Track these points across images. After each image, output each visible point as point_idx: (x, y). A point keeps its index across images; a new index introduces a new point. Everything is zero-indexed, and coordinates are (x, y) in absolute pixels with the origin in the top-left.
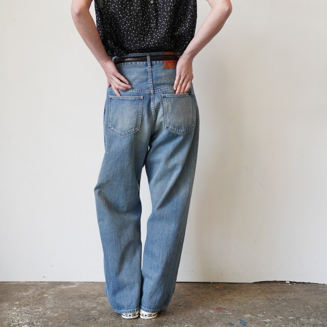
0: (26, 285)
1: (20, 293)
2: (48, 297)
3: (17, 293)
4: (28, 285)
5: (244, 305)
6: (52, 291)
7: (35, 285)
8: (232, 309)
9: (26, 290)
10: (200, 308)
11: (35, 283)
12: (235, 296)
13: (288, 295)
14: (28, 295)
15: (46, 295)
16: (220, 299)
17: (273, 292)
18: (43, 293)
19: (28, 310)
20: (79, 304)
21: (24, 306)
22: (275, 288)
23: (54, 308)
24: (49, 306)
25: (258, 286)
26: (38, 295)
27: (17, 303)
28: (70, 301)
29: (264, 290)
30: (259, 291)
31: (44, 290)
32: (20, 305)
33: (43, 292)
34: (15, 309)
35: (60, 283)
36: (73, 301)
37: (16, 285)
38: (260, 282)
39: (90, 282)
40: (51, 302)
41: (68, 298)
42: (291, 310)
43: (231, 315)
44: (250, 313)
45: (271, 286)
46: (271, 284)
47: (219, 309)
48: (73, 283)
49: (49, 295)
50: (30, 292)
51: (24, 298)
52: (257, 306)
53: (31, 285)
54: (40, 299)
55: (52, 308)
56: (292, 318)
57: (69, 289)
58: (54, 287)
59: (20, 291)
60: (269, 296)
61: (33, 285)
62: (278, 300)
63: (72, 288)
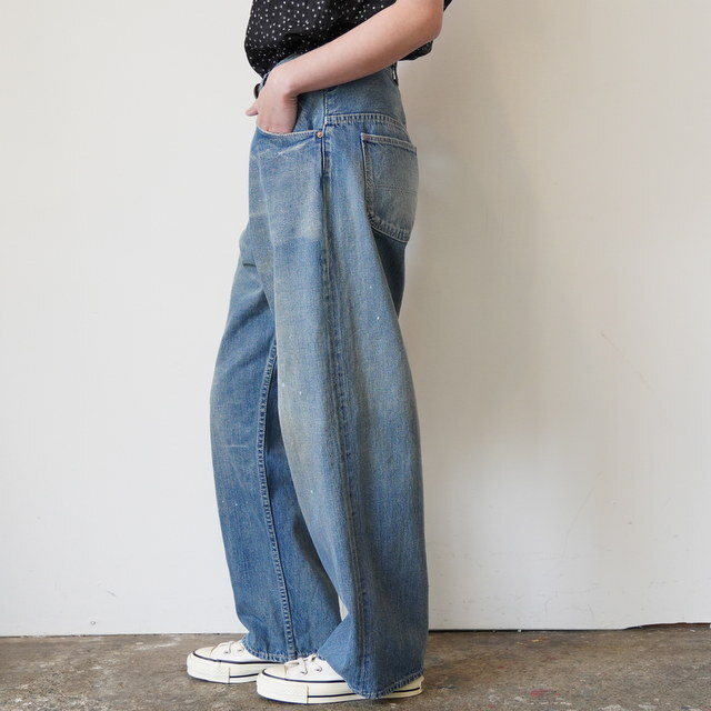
0: (46, 644)
1: (32, 664)
2: (101, 671)
3: (23, 663)
4: (51, 645)
5: (603, 682)
6: (112, 658)
7: (70, 644)
8: (573, 692)
9: (46, 656)
10: (492, 691)
11: (68, 640)
12: (580, 662)
14: (51, 669)
15: (98, 668)
16: (541, 670)
17: (678, 651)
18: (89, 663)
19: (53, 702)
20: (181, 688)
21: (42, 694)
22: (682, 641)
23: (118, 698)
24: (104, 691)
25: (638, 638)
26: (78, 668)
27: (25, 686)
28: (158, 680)
29: (656, 646)
30: (642, 649)
31: (92, 656)
32: (31, 692)
33: (90, 659)
34: (18, 700)
35: (135, 638)
36: (168, 680)
37: (21, 644)
38: (645, 627)
39: (209, 635)
40: (110, 683)
41: (155, 674)
43: (570, 707)
44: (618, 702)
45: (671, 636)
46: (674, 631)
47: (540, 694)
48: (166, 638)
49: (106, 667)
50: (58, 660)
51: (41, 675)
52: (637, 684)
53: (58, 644)
54: (83, 676)
55: (113, 698)
57: (157, 651)
58: (118, 647)
59: (32, 660)
60: (667, 660)
61: (65, 644)
62: (689, 669)
63: (163, 650)
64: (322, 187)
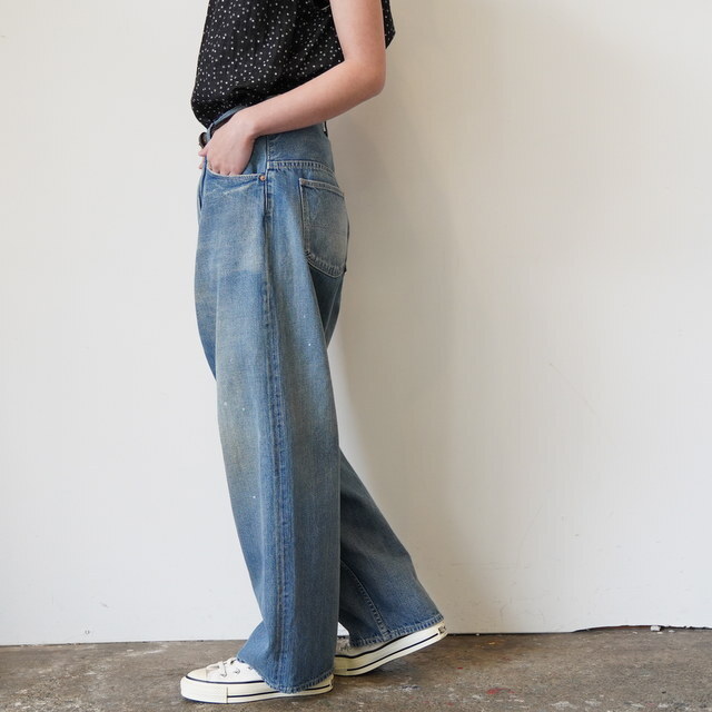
0: (44, 652)
1: (31, 670)
2: (95, 676)
3: (23, 670)
4: (49, 652)
5: (553, 681)
6: (104, 664)
7: (65, 652)
8: (525, 690)
9: (44, 663)
10: (452, 689)
11: (65, 648)
12: (532, 662)
13: (657, 655)
14: (49, 674)
15: (91, 673)
16: (497, 670)
17: (622, 651)
18: (84, 669)
19: (49, 705)
20: (168, 690)
21: (40, 699)
22: (625, 642)
23: (109, 700)
24: (96, 695)
25: (585, 639)
26: (73, 674)
27: (24, 691)
28: (147, 684)
29: (601, 647)
30: (589, 650)
31: (87, 662)
32: (30, 696)
33: (84, 666)
34: (18, 704)
35: (125, 646)
36: (155, 684)
37: (22, 653)
38: (592, 630)
39: (194, 642)
40: (102, 687)
41: (144, 678)
42: (662, 690)
43: (523, 704)
44: (567, 699)
45: (616, 638)
46: (617, 633)
47: (495, 692)
48: (155, 645)
49: (99, 672)
50: (56, 666)
51: (39, 680)
52: (584, 682)
53: (56, 651)
54: (77, 681)
55: (106, 701)
56: (665, 706)
57: (146, 657)
58: (110, 654)
59: (31, 666)
60: (612, 660)
61: (61, 652)
62: (631, 668)
63: (152, 656)
64: (264, 225)
